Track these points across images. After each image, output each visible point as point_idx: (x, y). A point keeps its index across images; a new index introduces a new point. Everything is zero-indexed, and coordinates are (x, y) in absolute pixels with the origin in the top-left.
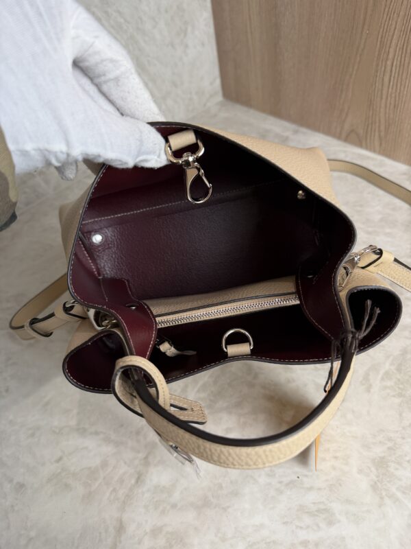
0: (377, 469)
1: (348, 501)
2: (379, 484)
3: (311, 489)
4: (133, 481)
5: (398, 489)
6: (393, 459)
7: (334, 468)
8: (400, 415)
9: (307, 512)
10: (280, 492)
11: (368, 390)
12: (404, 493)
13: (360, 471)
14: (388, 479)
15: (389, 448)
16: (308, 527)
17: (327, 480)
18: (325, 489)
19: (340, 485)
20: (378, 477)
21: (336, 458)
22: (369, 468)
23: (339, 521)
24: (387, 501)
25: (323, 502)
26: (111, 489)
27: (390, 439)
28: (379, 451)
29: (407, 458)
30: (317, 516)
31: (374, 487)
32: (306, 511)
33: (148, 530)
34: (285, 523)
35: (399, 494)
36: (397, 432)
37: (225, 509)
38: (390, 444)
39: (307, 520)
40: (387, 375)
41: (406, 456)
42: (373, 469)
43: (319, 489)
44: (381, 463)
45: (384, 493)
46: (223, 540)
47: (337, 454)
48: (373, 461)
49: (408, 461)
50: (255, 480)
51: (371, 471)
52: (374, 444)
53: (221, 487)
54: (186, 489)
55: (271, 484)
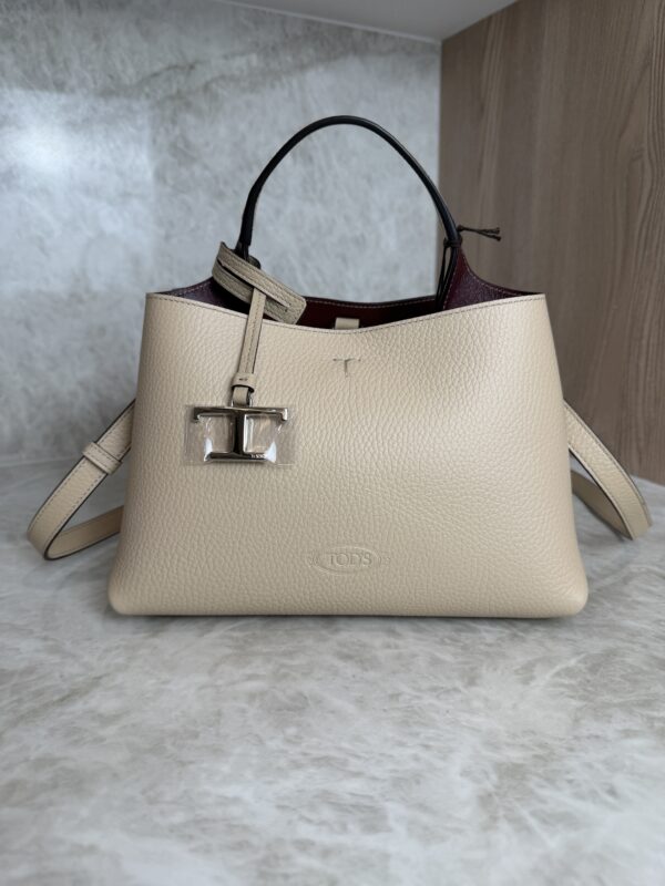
0: (500, 777)
1: (423, 807)
2: (496, 799)
3: (357, 774)
4: (56, 698)
5: (533, 814)
6: (540, 772)
7: (416, 758)
8: (577, 721)
9: (332, 803)
10: (297, 766)
11: (526, 682)
12: (544, 821)
13: (465, 773)
14: (518, 796)
15: (536, 756)
16: (322, 823)
17: (395, 771)
18: (384, 780)
19: (418, 782)
20: (497, 787)
21: (427, 747)
22: (486, 773)
23: (390, 830)
24: (504, 826)
25: (371, 798)
26: (15, 698)
27: (543, 746)
28: (515, 756)
29: (570, 777)
30: (350, 812)
31: (485, 800)
32: (332, 800)
33: (32, 758)
34: (281, 807)
35: (532, 822)
36: (561, 740)
37: (182, 764)
38: (540, 752)
39: (327, 813)
40: (569, 672)
41: (568, 772)
42: (494, 777)
43: (374, 779)
44: (513, 772)
45: (501, 813)
46: (152, 802)
47: (431, 743)
48: (498, 767)
49: (570, 782)
50: (261, 742)
51: (488, 778)
52: (508, 745)
53: (195, 735)
54: (133, 725)
55: (285, 752)
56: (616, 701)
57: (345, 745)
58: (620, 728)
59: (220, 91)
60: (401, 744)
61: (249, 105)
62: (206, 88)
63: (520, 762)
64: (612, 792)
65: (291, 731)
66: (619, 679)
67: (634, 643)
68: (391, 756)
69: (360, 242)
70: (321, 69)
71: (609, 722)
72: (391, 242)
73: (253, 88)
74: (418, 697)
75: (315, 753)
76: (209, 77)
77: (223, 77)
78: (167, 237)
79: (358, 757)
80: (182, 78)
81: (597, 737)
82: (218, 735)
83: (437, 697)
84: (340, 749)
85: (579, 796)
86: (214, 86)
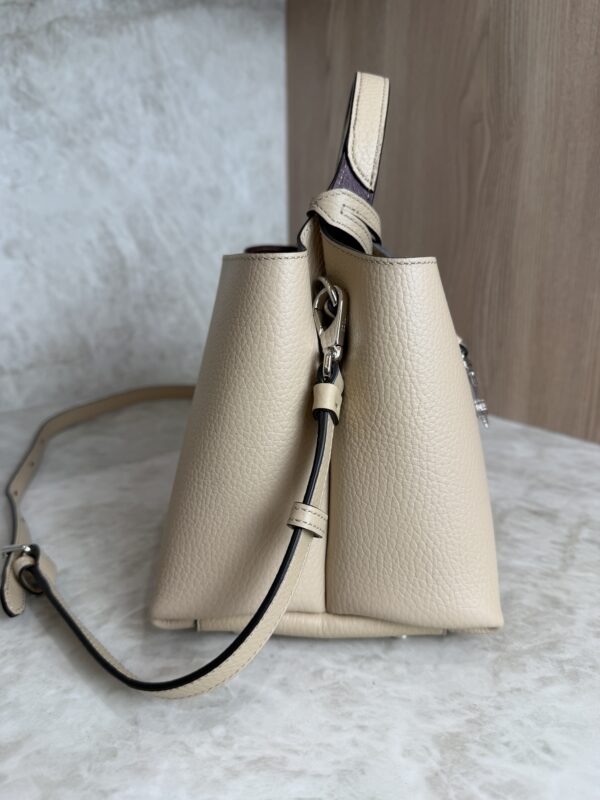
0: (442, 752)
2: (444, 778)
3: (299, 774)
5: (482, 788)
6: (477, 738)
7: (355, 743)
8: (496, 674)
10: (234, 774)
13: (408, 753)
14: (463, 771)
15: (469, 721)
17: (337, 762)
18: (329, 776)
19: (363, 773)
20: (441, 764)
21: (362, 728)
22: (427, 749)
27: (472, 708)
28: (449, 724)
29: (505, 739)
31: (433, 781)
36: (487, 698)
37: (104, 794)
38: (472, 715)
41: (502, 735)
42: (435, 752)
43: (318, 776)
44: (451, 744)
45: (452, 794)
47: (366, 723)
48: (436, 738)
49: (507, 744)
50: (188, 751)
51: (430, 754)
52: (440, 712)
53: (113, 754)
54: (38, 752)
55: (217, 758)
56: (526, 647)
57: (279, 740)
58: (536, 677)
59: (64, 32)
60: (337, 729)
61: (96, 49)
62: (49, 27)
63: (456, 730)
64: (547, 750)
65: (219, 731)
66: (521, 623)
67: (523, 583)
68: (329, 745)
69: (215, 193)
70: (169, 17)
71: (525, 671)
72: (244, 193)
73: (100, 32)
74: (343, 671)
75: (250, 755)
76: (51, 17)
77: (66, 18)
78: (14, 187)
79: (296, 752)
80: (21, 16)
81: (519, 690)
82: (138, 749)
83: (360, 668)
84: (275, 745)
85: (520, 760)
86: (57, 27)
